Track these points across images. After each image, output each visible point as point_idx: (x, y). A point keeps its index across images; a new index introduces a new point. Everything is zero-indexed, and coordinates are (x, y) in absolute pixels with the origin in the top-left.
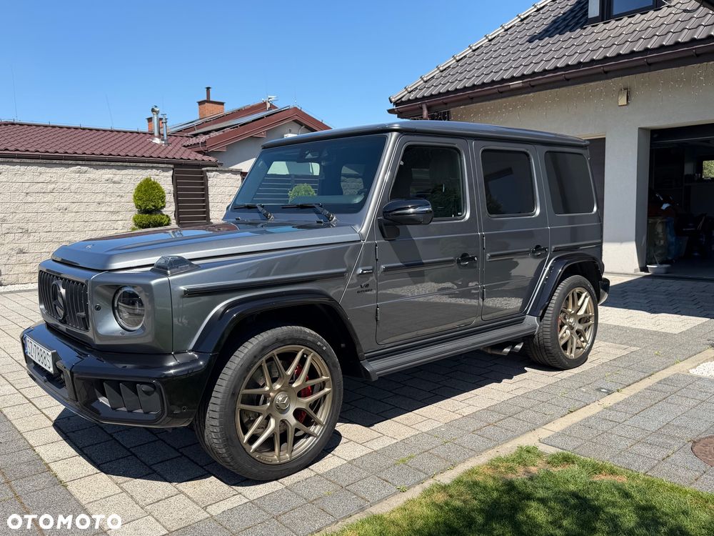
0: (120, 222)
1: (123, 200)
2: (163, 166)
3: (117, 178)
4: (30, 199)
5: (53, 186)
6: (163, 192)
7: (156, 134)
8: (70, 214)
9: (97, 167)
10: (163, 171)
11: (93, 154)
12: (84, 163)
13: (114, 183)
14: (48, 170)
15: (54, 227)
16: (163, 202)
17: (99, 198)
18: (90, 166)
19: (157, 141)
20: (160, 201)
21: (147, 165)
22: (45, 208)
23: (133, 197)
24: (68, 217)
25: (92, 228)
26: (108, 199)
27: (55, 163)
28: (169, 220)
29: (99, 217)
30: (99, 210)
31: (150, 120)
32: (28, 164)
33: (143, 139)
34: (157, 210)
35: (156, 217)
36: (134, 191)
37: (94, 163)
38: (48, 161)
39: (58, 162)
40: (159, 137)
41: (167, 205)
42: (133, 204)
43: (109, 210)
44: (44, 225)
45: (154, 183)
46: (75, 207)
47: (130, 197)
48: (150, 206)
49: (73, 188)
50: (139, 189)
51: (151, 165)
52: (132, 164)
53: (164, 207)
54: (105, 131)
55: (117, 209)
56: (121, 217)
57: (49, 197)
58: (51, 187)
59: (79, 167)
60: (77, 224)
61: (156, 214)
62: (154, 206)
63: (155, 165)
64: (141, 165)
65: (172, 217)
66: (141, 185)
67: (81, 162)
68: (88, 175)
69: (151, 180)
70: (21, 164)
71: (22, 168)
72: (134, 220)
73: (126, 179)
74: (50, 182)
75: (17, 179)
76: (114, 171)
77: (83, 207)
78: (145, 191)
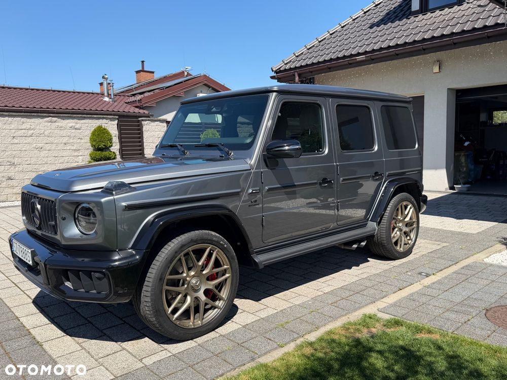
0: (80, 157)
1: (83, 141)
2: (111, 117)
3: (77, 126)
4: (16, 141)
5: (32, 131)
6: (111, 136)
7: (106, 94)
8: (44, 152)
9: (63, 118)
10: (111, 121)
11: (61, 109)
12: (54, 115)
13: (76, 129)
14: (28, 120)
15: (33, 160)
16: (111, 143)
17: (65, 140)
18: (59, 117)
19: (106, 99)
20: (109, 142)
21: (99, 116)
22: (27, 147)
23: (89, 139)
24: (43, 153)
25: (60, 161)
26: (71, 141)
27: (34, 116)
28: (115, 155)
29: (65, 154)
30: (65, 148)
31: (101, 84)
32: (14, 116)
33: (97, 98)
34: (107, 148)
35: (106, 153)
36: (90, 135)
37: (61, 115)
38: (29, 114)
39: (35, 114)
40: (108, 96)
41: (114, 145)
42: (90, 144)
43: (72, 148)
44: (26, 159)
45: (105, 129)
46: (48, 147)
47: (87, 139)
48: (102, 146)
49: (46, 133)
50: (93, 134)
51: (102, 116)
52: (88, 116)
53: (112, 146)
54: (69, 92)
55: (78, 148)
56: (80, 154)
57: (29, 140)
58: (31, 132)
59: (51, 118)
60: (50, 159)
61: (106, 151)
62: (104, 145)
63: (105, 116)
64: (95, 116)
65: (118, 153)
66: (95, 130)
67: (52, 115)
68: (57, 124)
69: (102, 127)
70: (9, 116)
71: (10, 119)
72: (90, 155)
73: (84, 127)
74: (30, 129)
75: (7, 126)
76: (76, 121)
77: (54, 147)
78: (98, 134)
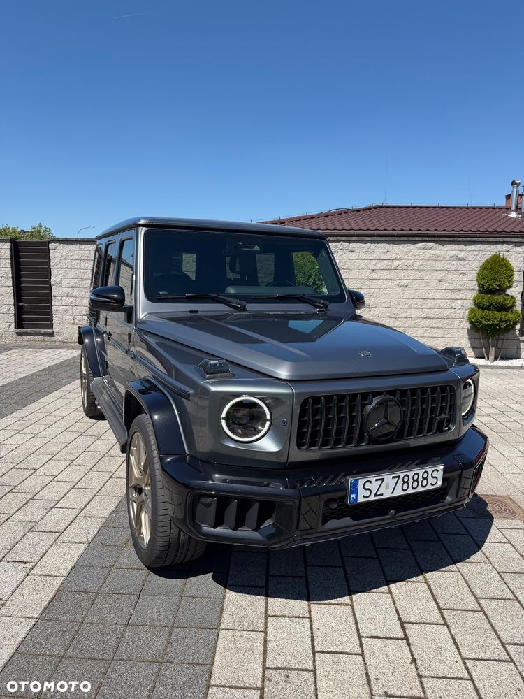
0: (459, 302)
1: (466, 278)
2: (516, 240)
3: (462, 255)
4: (375, 275)
5: (398, 262)
6: (512, 270)
7: (513, 208)
8: (409, 291)
9: (443, 243)
10: (515, 246)
11: (445, 230)
12: (430, 239)
13: (459, 259)
14: (395, 247)
15: (394, 303)
16: (510, 282)
17: (440, 275)
18: (436, 242)
19: (513, 215)
20: (506, 280)
21: (498, 240)
22: (388, 284)
23: (476, 275)
24: (408, 293)
25: (429, 305)
26: (450, 277)
27: (403, 241)
28: (514, 302)
29: (438, 295)
30: (439, 288)
31: (508, 197)
32: (378, 242)
33: (499, 214)
34: (502, 290)
35: (499, 298)
36: (479, 269)
37: (441, 239)
38: (397, 238)
39: (405, 239)
40: (515, 211)
41: (514, 284)
42: (476, 283)
43: (450, 288)
44: (384, 300)
45: (503, 260)
46: (415, 284)
47: (474, 275)
48: (494, 286)
49: (416, 265)
50: (484, 267)
51: (502, 240)
52: (480, 239)
53: (511, 287)
54: (461, 208)
55: (458, 288)
56: (460, 296)
57: (392, 274)
58: (396, 263)
59: (425, 243)
60: (416, 301)
61: (499, 295)
62: (499, 286)
63: (506, 240)
64: (491, 240)
65: (519, 298)
66: (487, 261)
67: (427, 239)
68: (433, 252)
69: (499, 256)
70: (372, 242)
71: (373, 246)
72: (474, 300)
73: (472, 256)
74: (395, 259)
75: (367, 256)
76: (461, 247)
77: (423, 284)
78: (491, 268)
